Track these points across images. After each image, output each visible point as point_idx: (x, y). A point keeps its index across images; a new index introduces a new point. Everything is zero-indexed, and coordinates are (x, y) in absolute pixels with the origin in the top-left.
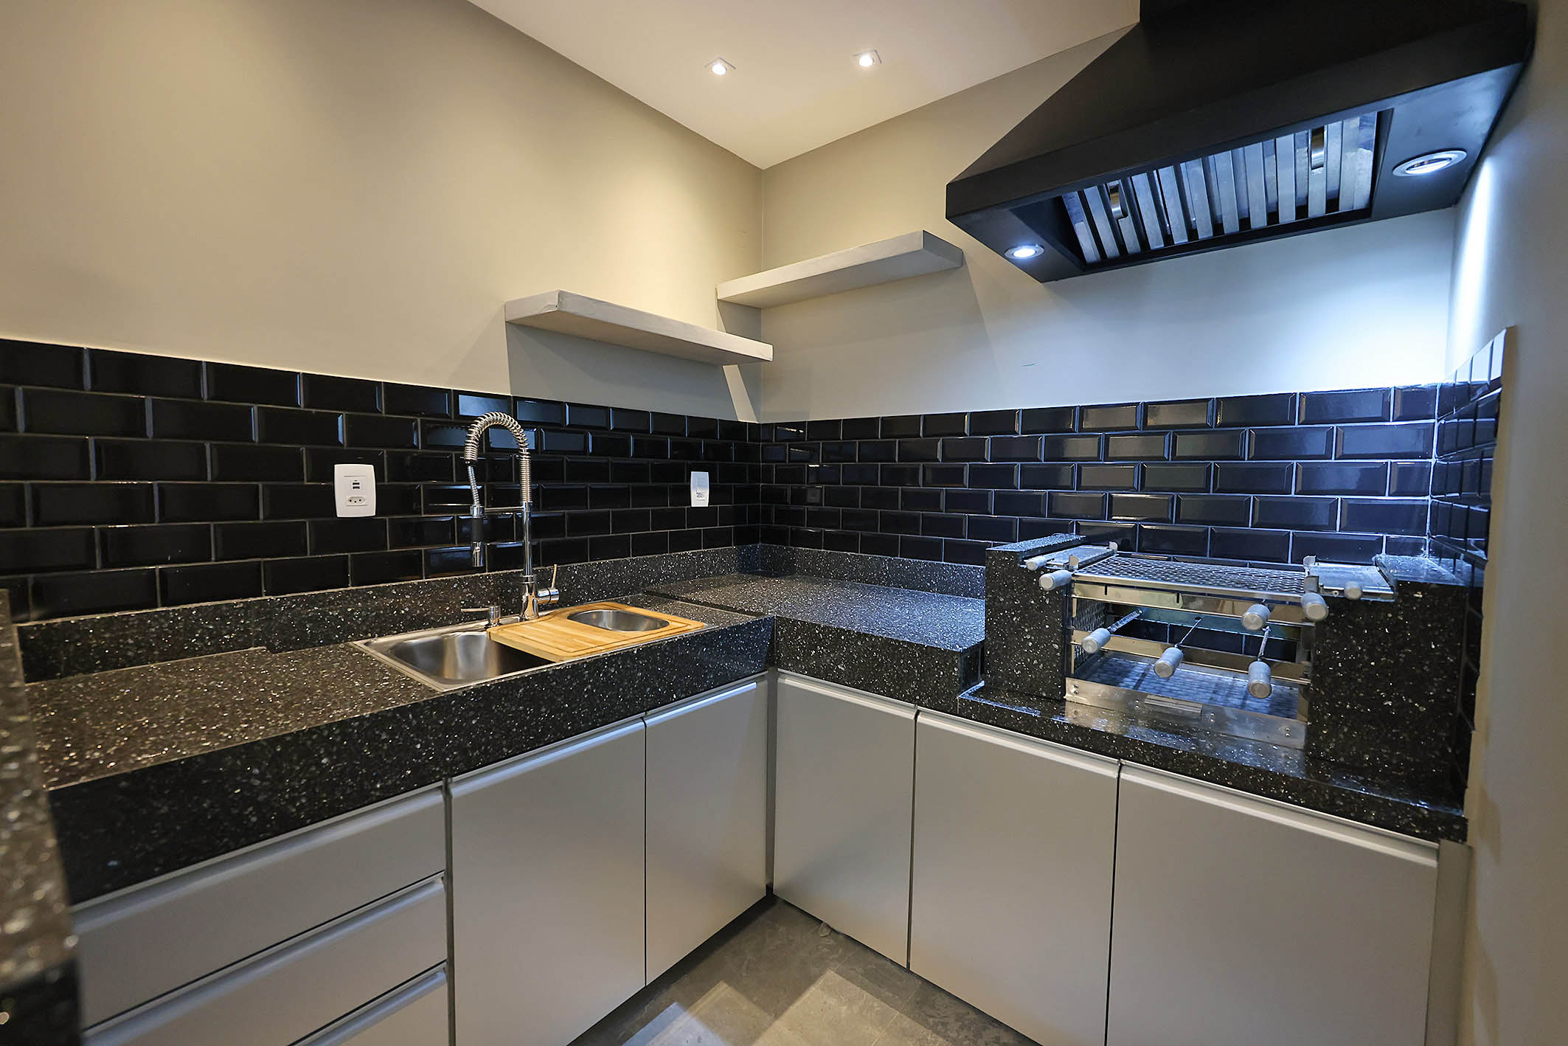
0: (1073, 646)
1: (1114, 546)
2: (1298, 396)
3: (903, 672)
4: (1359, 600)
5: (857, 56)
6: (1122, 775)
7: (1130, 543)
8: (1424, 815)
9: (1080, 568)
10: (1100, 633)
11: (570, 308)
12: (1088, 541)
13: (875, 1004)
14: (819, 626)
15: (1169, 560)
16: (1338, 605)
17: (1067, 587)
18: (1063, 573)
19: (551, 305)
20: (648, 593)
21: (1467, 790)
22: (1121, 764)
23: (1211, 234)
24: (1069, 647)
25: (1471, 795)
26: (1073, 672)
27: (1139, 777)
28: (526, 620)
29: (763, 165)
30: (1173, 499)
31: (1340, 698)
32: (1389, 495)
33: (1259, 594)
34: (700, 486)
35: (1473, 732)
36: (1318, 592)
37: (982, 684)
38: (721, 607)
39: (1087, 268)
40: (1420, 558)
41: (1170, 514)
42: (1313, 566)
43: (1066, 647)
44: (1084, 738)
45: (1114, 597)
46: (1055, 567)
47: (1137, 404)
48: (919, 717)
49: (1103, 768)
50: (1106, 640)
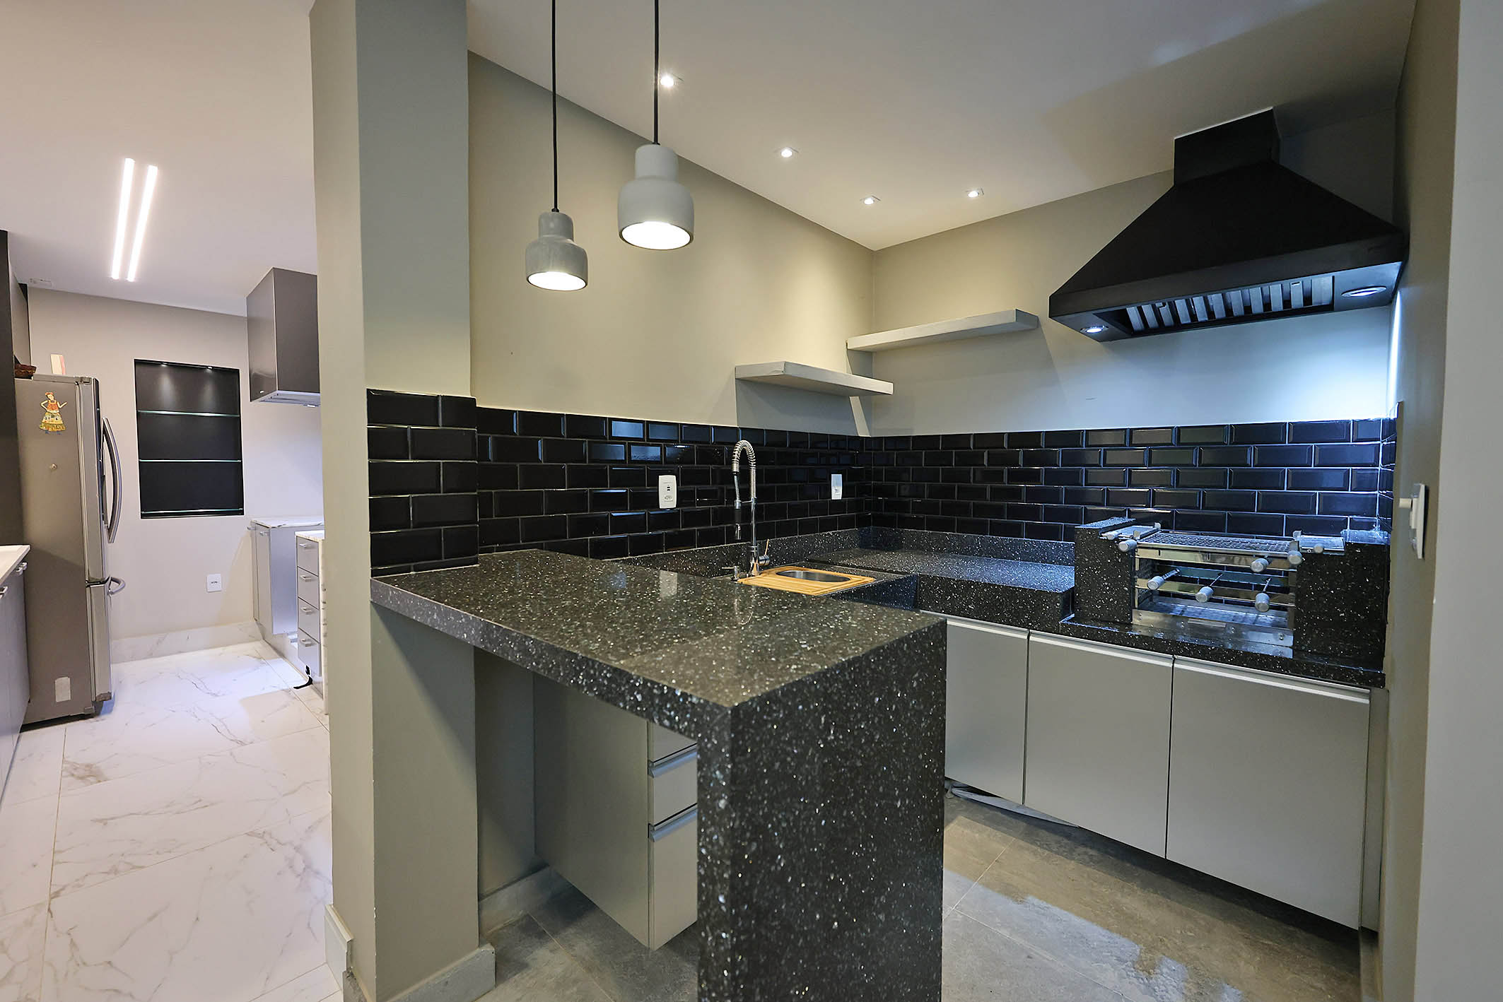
0: (1137, 590)
1: (1158, 525)
2: (1287, 425)
3: (1019, 608)
4: (1321, 554)
5: (968, 192)
6: (1176, 665)
7: (1168, 523)
8: (1360, 674)
9: (1141, 538)
10: (1157, 579)
11: (790, 373)
12: (1137, 523)
13: (997, 834)
14: (954, 580)
15: (1198, 534)
16: (1311, 558)
17: (1133, 550)
18: (1131, 541)
19: (779, 370)
20: (810, 561)
21: (1384, 659)
22: (1175, 658)
23: (1225, 316)
24: (1134, 589)
25: (1386, 661)
26: (1136, 606)
27: (1187, 665)
28: (753, 576)
29: (875, 249)
30: (1200, 492)
31: (1312, 613)
32: (1351, 491)
33: (1262, 553)
34: (837, 484)
35: (1387, 625)
36: (1299, 550)
37: (1073, 616)
38: (873, 569)
39: (1133, 333)
40: (1373, 531)
41: (1198, 503)
42: (1299, 536)
43: (1132, 590)
44: (1149, 643)
45: (1165, 556)
46: (1124, 538)
47: (1172, 428)
48: (1031, 637)
49: (1162, 662)
50: (1161, 584)
